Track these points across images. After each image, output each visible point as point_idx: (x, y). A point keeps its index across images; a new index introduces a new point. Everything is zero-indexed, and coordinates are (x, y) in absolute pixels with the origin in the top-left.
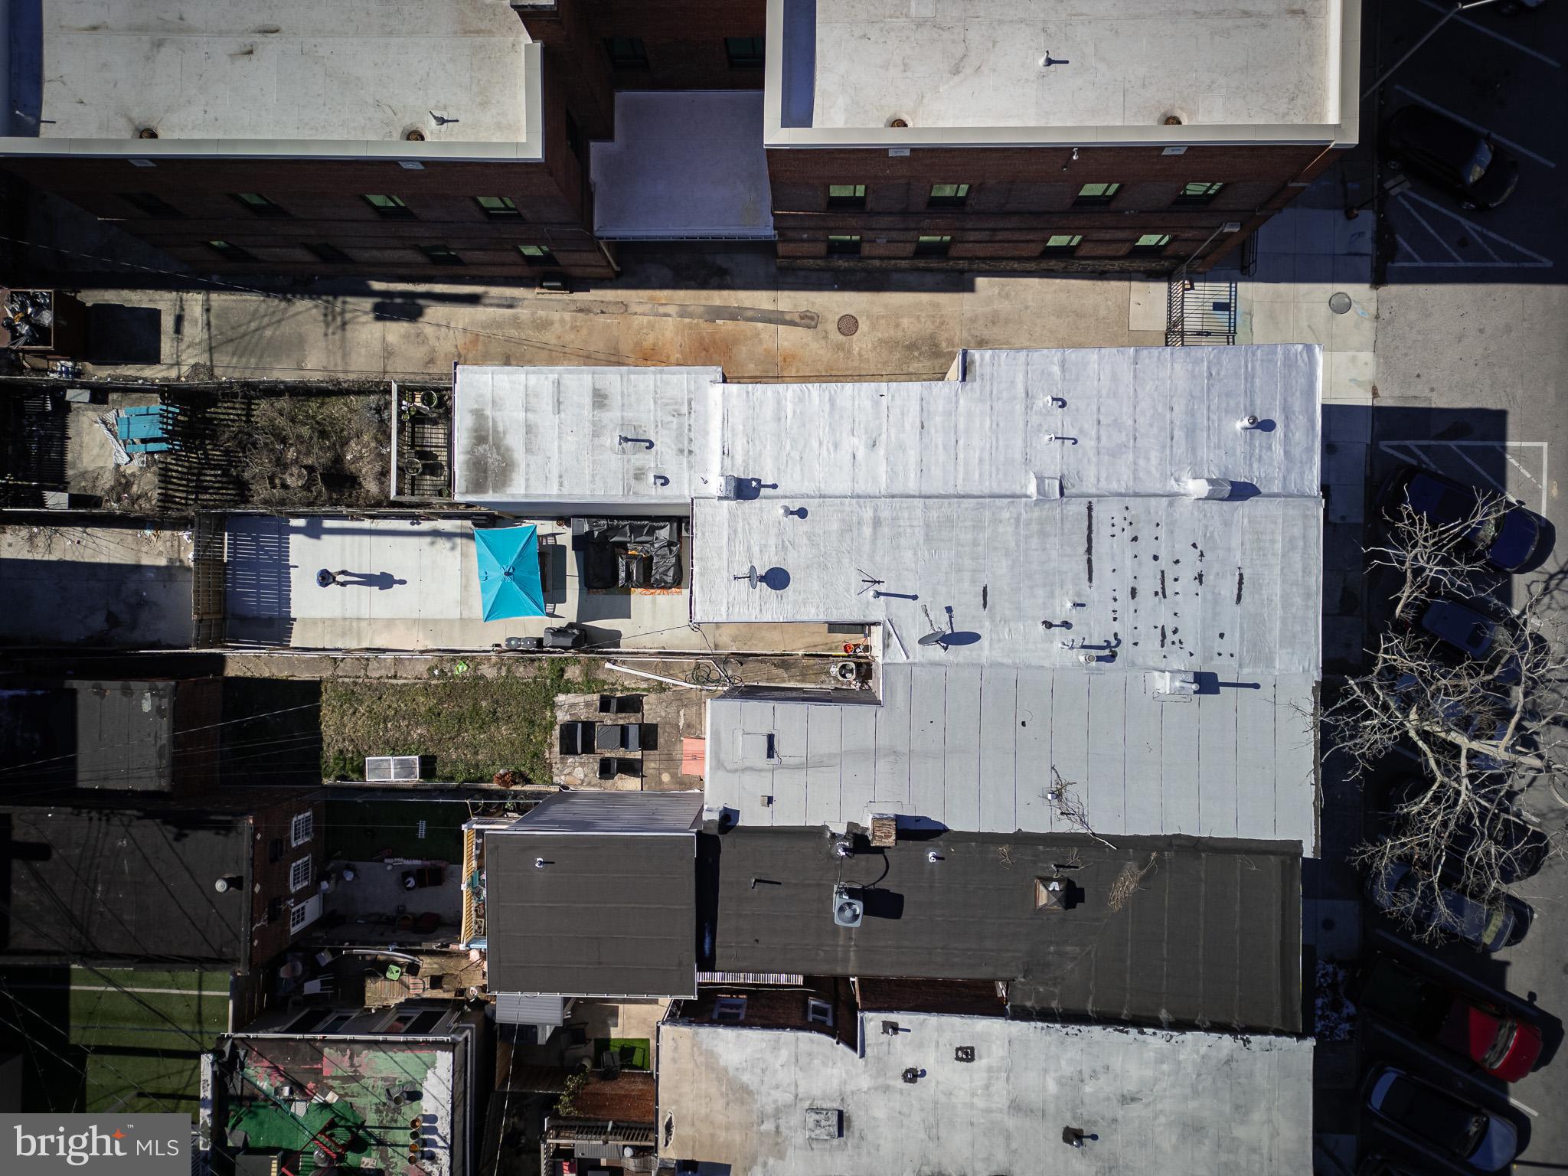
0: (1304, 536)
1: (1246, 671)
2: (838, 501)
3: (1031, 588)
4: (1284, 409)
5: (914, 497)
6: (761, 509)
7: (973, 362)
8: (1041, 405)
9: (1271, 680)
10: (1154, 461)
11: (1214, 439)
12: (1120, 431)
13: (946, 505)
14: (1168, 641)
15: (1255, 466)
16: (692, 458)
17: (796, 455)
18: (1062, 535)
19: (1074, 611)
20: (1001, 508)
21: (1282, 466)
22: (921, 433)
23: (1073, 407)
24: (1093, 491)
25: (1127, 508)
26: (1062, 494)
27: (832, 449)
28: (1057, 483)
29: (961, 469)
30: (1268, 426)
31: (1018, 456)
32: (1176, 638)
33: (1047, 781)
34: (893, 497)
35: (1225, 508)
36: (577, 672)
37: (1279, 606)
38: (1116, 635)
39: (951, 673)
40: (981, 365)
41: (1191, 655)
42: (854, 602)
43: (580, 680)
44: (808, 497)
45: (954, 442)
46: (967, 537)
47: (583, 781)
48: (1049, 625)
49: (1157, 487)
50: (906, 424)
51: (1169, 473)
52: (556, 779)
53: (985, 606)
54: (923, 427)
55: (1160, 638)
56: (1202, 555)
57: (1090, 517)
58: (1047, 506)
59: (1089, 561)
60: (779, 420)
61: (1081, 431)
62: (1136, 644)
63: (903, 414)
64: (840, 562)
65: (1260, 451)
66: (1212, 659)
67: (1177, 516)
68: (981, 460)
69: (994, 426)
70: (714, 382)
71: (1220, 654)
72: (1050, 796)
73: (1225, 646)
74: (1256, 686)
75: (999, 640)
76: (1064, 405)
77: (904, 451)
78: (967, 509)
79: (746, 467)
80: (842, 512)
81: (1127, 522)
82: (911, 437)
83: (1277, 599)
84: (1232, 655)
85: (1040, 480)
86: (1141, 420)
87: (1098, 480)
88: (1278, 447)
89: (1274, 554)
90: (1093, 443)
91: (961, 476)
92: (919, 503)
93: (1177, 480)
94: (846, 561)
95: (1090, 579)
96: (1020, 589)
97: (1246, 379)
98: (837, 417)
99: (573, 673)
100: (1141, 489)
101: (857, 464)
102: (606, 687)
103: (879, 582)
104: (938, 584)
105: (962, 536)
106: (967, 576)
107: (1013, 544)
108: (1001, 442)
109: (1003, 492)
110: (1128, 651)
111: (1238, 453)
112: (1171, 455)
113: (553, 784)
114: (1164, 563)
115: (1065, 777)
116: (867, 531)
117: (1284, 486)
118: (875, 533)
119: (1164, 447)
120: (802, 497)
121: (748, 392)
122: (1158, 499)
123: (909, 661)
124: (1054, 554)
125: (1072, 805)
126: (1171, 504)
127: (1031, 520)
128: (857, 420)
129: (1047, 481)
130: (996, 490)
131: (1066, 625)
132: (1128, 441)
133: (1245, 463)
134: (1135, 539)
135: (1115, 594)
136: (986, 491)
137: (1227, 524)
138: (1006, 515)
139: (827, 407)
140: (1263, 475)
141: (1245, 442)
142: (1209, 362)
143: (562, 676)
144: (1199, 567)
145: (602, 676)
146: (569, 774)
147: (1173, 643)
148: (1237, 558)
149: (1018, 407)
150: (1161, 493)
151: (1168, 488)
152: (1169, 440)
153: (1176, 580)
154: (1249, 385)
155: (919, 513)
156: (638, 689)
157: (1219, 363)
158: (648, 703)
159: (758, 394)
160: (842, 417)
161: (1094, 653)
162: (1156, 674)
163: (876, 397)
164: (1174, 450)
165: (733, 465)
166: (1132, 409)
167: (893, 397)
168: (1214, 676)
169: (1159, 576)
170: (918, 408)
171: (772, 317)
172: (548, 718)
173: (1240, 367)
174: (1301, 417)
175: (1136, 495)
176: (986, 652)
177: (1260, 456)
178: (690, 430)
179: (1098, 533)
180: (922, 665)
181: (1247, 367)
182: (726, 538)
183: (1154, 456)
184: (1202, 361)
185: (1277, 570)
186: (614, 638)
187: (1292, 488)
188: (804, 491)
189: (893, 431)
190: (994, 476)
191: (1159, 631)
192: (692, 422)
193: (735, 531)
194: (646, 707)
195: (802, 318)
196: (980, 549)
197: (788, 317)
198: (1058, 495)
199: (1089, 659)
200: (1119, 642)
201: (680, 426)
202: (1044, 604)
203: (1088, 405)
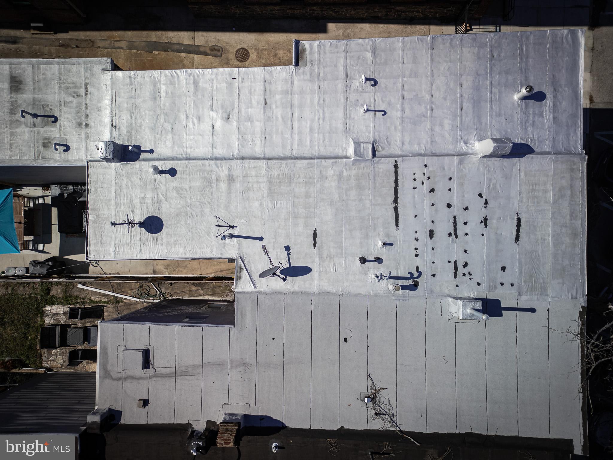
0: (571, 187)
1: (524, 298)
2: (200, 162)
3: (351, 230)
4: (553, 83)
5: (259, 159)
6: (141, 170)
7: (304, 50)
8: (358, 84)
9: (545, 306)
10: (447, 127)
11: (496, 109)
12: (420, 104)
13: (284, 165)
14: (460, 273)
15: (530, 130)
16: (89, 130)
17: (168, 127)
18: (375, 188)
19: (384, 249)
20: (326, 167)
21: (552, 130)
22: (264, 108)
23: (383, 86)
24: (399, 152)
25: (426, 166)
26: (374, 155)
27: (196, 121)
28: (370, 146)
29: (296, 137)
30: (540, 97)
31: (340, 125)
32: (466, 270)
33: (364, 387)
34: (243, 159)
35: (505, 164)
36: (59, 290)
37: (551, 245)
38: (417, 268)
39: (288, 300)
40: (311, 53)
41: (479, 284)
42: (214, 243)
43: (61, 296)
44: (177, 159)
45: (290, 115)
46: (301, 190)
47: (62, 365)
48: (363, 260)
49: (450, 148)
50: (253, 101)
51: (459, 137)
52: (45, 364)
53: (315, 246)
54: (266, 103)
55: (453, 271)
56: (487, 203)
57: (396, 173)
58: (363, 165)
59: (396, 209)
60: (155, 99)
61: (389, 104)
62: (434, 275)
63: (250, 93)
64: (202, 211)
65: (534, 117)
66: (495, 287)
67: (466, 171)
68: (311, 129)
69: (321, 102)
70: (104, 70)
71: (502, 284)
72: (366, 400)
73: (506, 276)
74: (533, 310)
75: (326, 273)
76: (375, 83)
77: (252, 122)
78: (300, 168)
79: (130, 136)
80: (203, 171)
81: (426, 177)
82: (256, 111)
83: (549, 239)
84: (512, 285)
85: (357, 144)
86: (436, 95)
87: (403, 144)
88: (548, 113)
89: (546, 202)
90: (399, 114)
91: (296, 143)
92: (262, 164)
93: (466, 143)
94: (207, 210)
95: (397, 224)
96: (342, 231)
97: (521, 59)
98: (200, 96)
99: (56, 291)
100: (437, 151)
101: (215, 133)
102: (78, 301)
103: (233, 227)
104: (279, 228)
105: (297, 190)
106: (301, 221)
107: (336, 196)
108: (327, 115)
109: (328, 154)
110: (427, 282)
111: (516, 119)
112: (461, 122)
113: (42, 367)
114: (456, 210)
115: (379, 384)
116: (223, 186)
117: (554, 146)
118: (229, 188)
119: (455, 116)
120: (172, 159)
121: (130, 77)
122: (450, 157)
123: (256, 290)
124: (368, 203)
125: (383, 407)
126: (461, 162)
127: (350, 176)
128: (215, 98)
129: (362, 145)
130: (323, 153)
131: (378, 260)
132: (427, 113)
133: (521, 127)
134: (432, 191)
135: (417, 235)
136: (315, 153)
137: (507, 177)
138: (330, 172)
139: (192, 88)
140: (536, 137)
141: (521, 109)
142: (491, 46)
143: (49, 293)
144: (484, 212)
145: (76, 293)
146: (53, 360)
147: (464, 275)
148: (516, 205)
149: (340, 86)
150: (453, 153)
151: (459, 149)
152: (459, 110)
153: (466, 223)
154: (524, 64)
155: (263, 172)
156: (100, 302)
157: (500, 45)
158: (107, 312)
159: (139, 79)
160: (203, 96)
161: (400, 282)
162: (451, 300)
163: (230, 80)
164: (464, 118)
165: (120, 135)
166: (429, 86)
167: (243, 79)
168: (498, 302)
169: (452, 220)
170: (262, 88)
171: (191, 49)
172: (39, 322)
173: (517, 50)
174: (566, 89)
175: (433, 155)
176: (316, 282)
177: (534, 122)
178: (86, 108)
179: (403, 186)
180: (266, 294)
181: (522, 49)
182: (113, 194)
183: (447, 123)
184: (486, 45)
185: (549, 214)
186: (84, 267)
187: (561, 148)
188: (175, 155)
189: (243, 106)
190: (321, 141)
191: (452, 264)
192: (88, 102)
193: (121, 187)
194: (106, 314)
195: (211, 50)
196: (311, 200)
197: (202, 49)
198: (370, 156)
199: (396, 289)
200: (420, 274)
201: (79, 104)
202: (361, 243)
203: (394, 84)
